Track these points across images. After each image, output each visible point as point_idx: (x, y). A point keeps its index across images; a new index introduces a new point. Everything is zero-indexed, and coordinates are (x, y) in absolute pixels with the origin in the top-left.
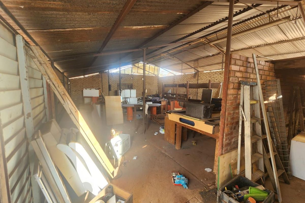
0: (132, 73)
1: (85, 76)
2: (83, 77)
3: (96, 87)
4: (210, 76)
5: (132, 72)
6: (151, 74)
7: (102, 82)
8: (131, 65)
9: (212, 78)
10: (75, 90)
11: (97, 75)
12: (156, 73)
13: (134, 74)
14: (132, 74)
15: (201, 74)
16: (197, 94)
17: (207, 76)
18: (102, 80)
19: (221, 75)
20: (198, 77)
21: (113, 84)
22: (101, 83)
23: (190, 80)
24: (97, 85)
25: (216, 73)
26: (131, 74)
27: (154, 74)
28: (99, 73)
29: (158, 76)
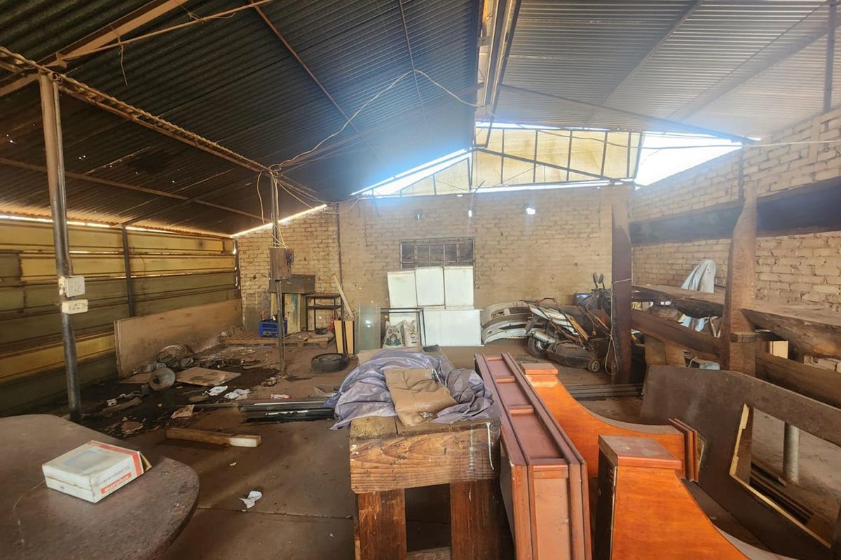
0: (470, 189)
5: (471, 184)
6: (581, 177)
7: (339, 238)
8: (463, 151)
10: (253, 276)
11: (320, 214)
12: (615, 170)
13: (480, 191)
14: (473, 191)
18: (339, 229)
21: (383, 245)
24: (322, 254)
26: (467, 192)
27: (602, 177)
29: (632, 184)
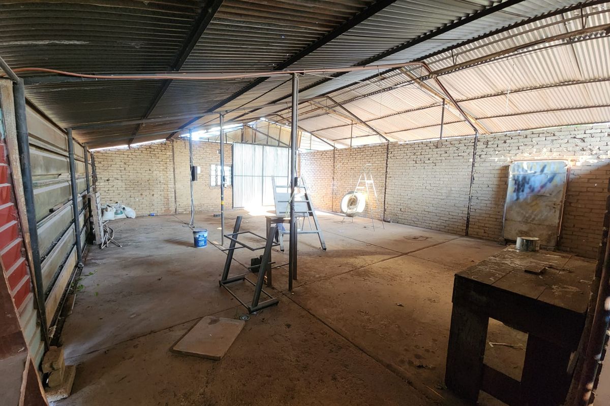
1: (131, 145)
2: (125, 147)
3: (160, 171)
4: (415, 151)
9: (418, 156)
15: (394, 148)
16: (386, 189)
17: (408, 152)
19: (439, 149)
20: (388, 154)
22: (172, 163)
23: (371, 160)
25: (427, 146)
28: (165, 139)
